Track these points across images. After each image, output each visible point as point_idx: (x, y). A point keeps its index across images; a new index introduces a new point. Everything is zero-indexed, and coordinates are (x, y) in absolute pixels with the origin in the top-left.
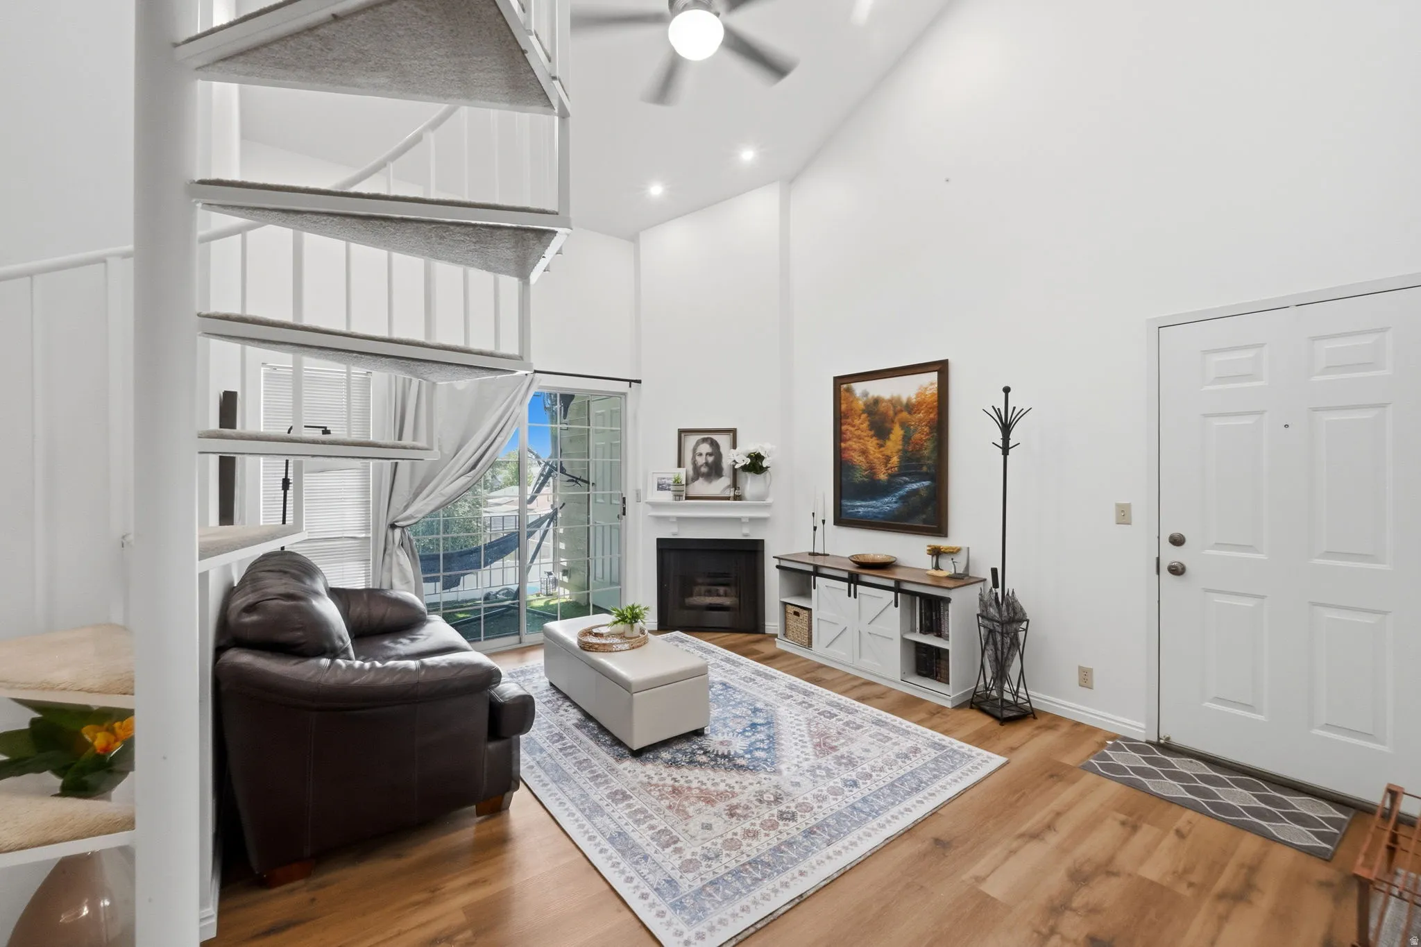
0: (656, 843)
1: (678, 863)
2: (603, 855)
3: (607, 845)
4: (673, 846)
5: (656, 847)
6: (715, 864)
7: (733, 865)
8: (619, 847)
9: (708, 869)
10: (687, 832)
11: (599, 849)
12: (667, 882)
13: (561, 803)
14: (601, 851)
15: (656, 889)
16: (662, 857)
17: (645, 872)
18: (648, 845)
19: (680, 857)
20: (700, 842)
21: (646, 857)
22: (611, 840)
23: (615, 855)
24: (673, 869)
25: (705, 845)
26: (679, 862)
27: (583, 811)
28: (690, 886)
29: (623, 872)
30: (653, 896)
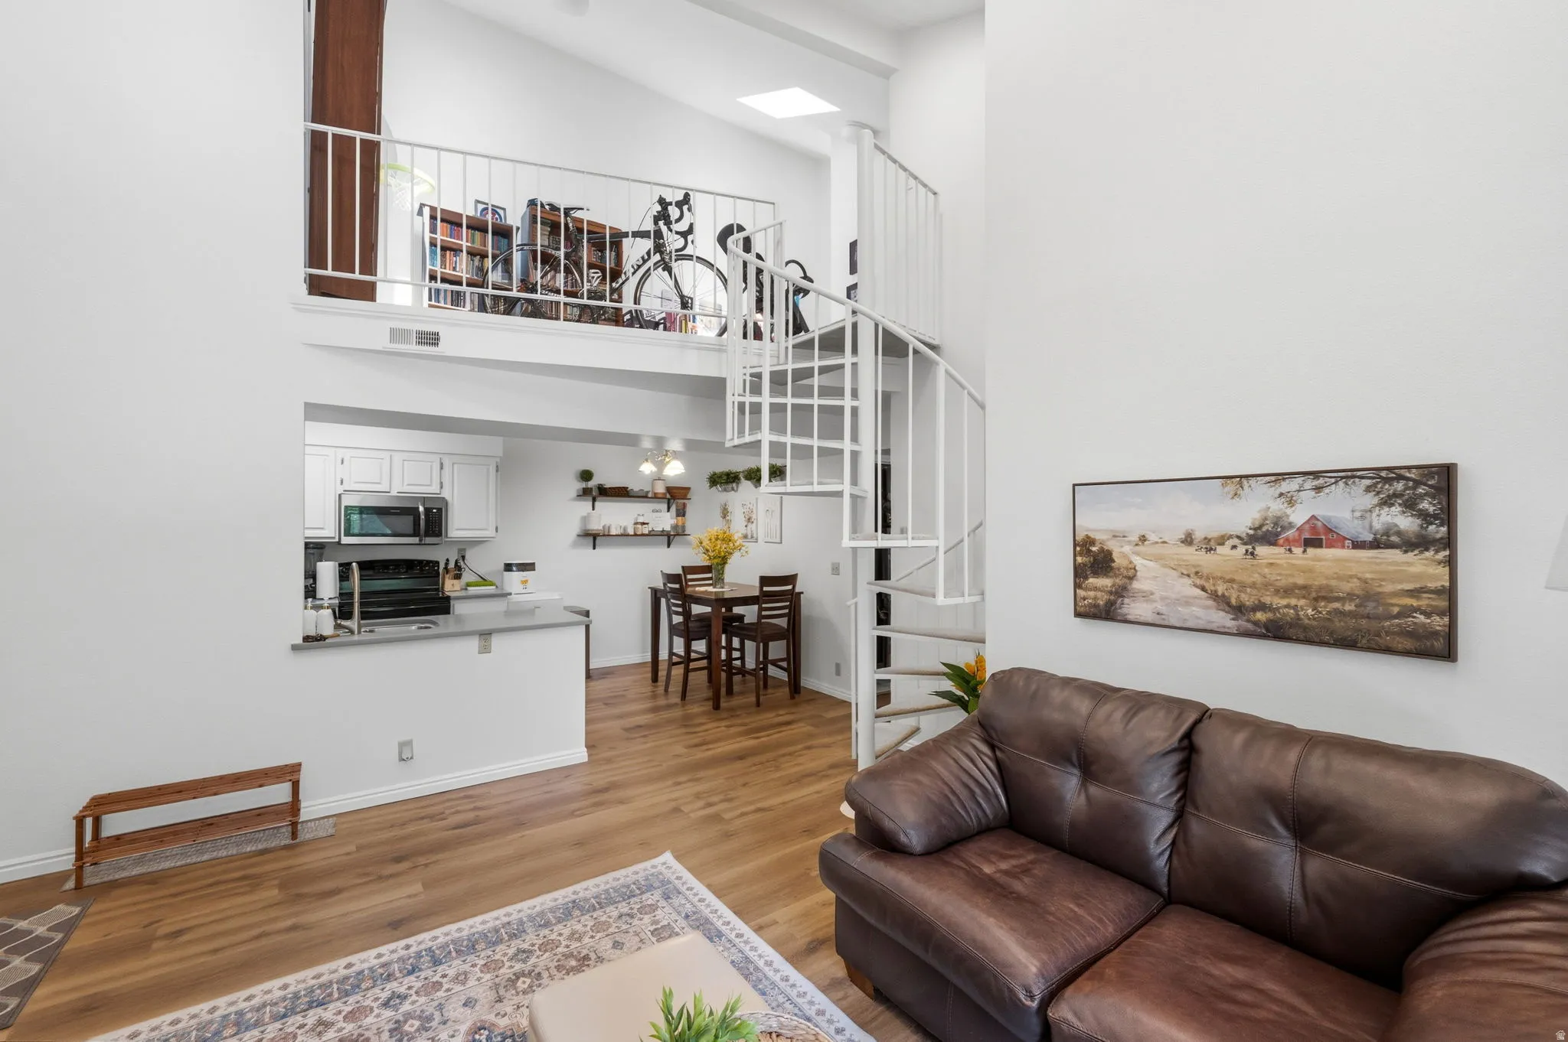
0: (675, 931)
1: (659, 912)
2: (727, 920)
3: (723, 928)
4: (659, 926)
5: (675, 927)
6: (626, 910)
7: (612, 908)
8: (711, 927)
9: (633, 906)
10: (641, 940)
11: (731, 926)
12: (669, 898)
13: (787, 980)
14: (728, 923)
15: (680, 893)
16: (671, 916)
17: (688, 905)
18: (683, 928)
19: (655, 916)
20: (630, 930)
21: (687, 916)
22: (720, 935)
23: (715, 920)
24: (663, 907)
25: (629, 926)
26: (656, 913)
27: (757, 969)
28: (652, 895)
29: (708, 906)
30: (683, 889)
